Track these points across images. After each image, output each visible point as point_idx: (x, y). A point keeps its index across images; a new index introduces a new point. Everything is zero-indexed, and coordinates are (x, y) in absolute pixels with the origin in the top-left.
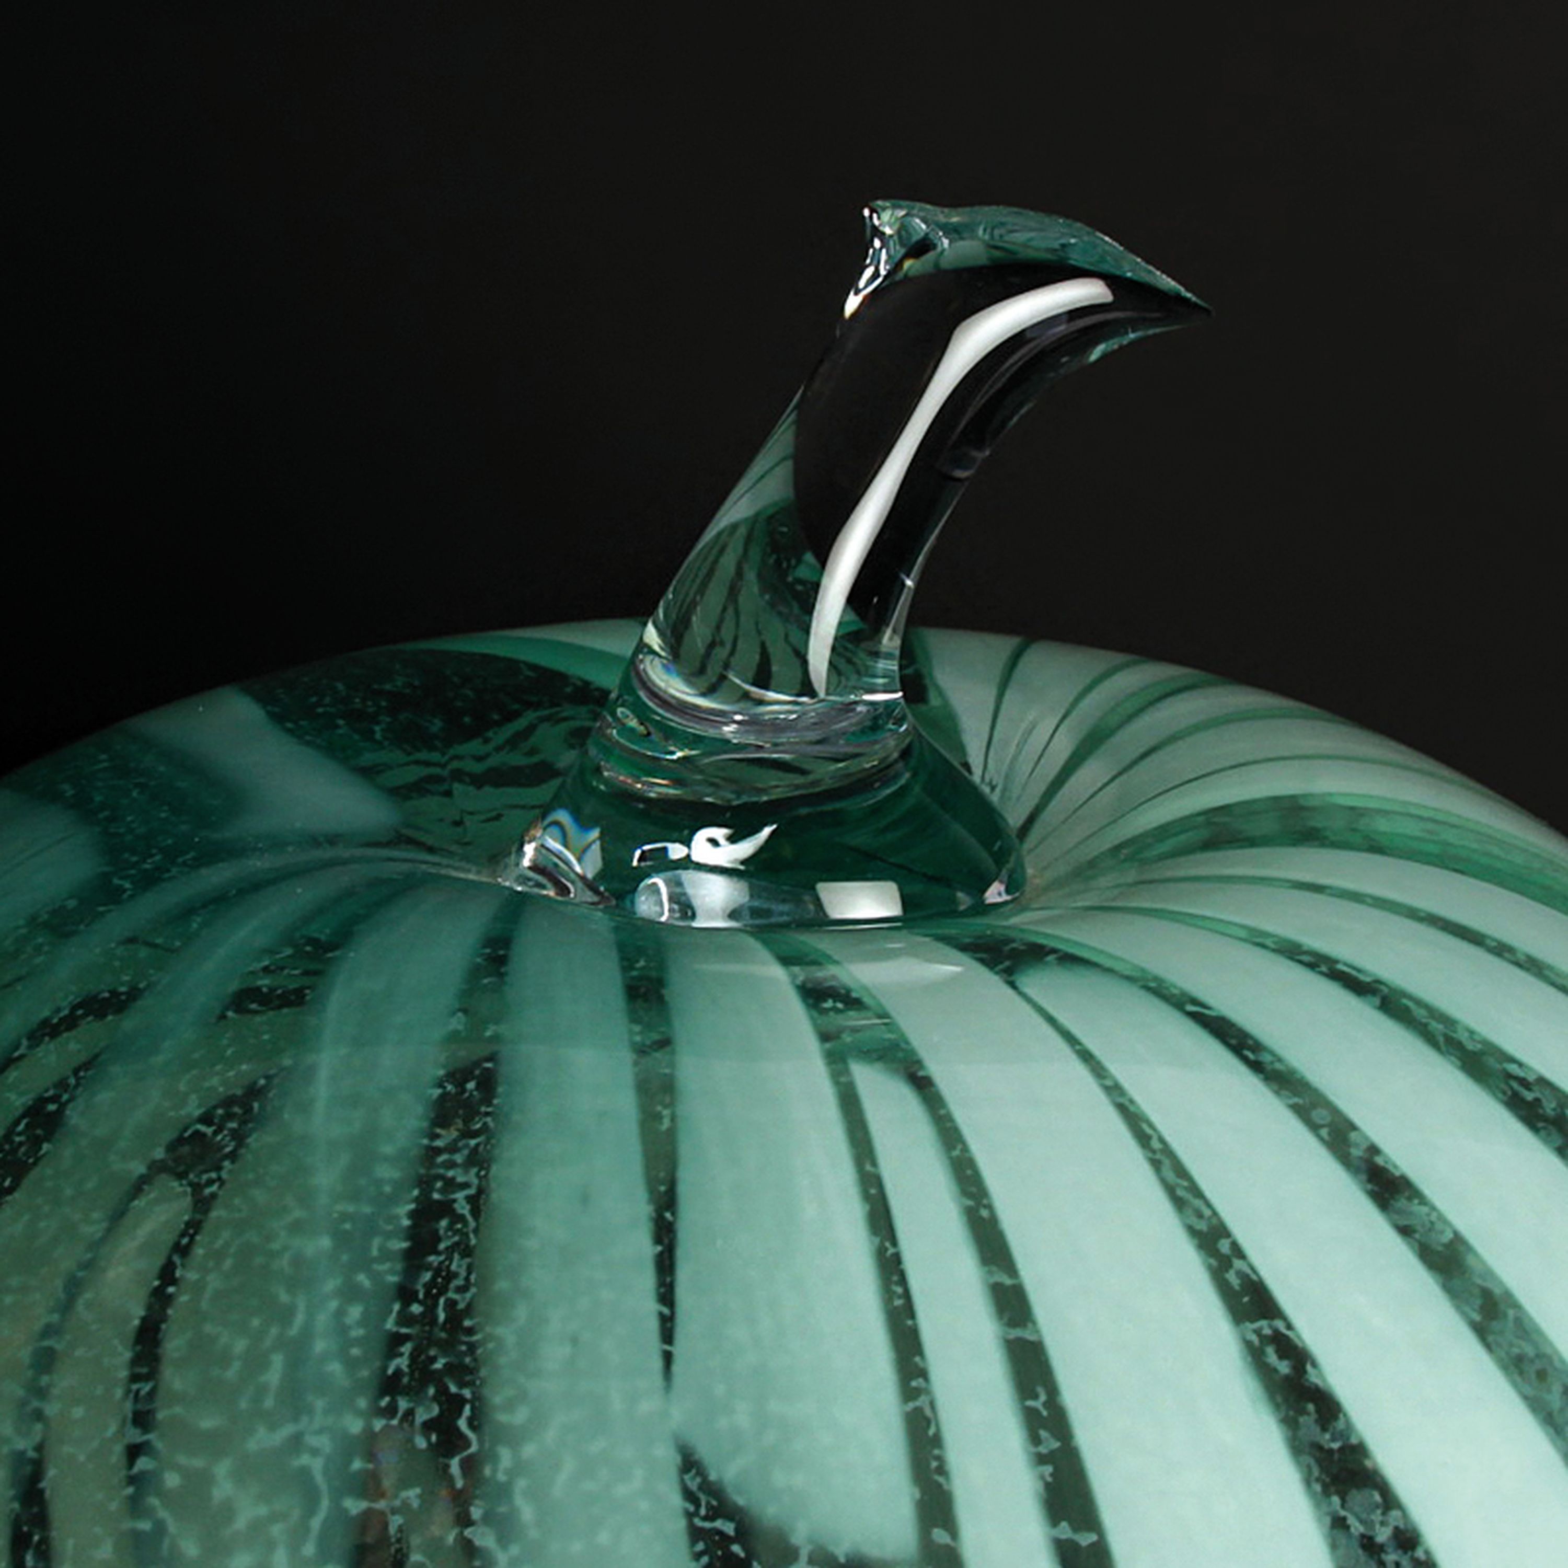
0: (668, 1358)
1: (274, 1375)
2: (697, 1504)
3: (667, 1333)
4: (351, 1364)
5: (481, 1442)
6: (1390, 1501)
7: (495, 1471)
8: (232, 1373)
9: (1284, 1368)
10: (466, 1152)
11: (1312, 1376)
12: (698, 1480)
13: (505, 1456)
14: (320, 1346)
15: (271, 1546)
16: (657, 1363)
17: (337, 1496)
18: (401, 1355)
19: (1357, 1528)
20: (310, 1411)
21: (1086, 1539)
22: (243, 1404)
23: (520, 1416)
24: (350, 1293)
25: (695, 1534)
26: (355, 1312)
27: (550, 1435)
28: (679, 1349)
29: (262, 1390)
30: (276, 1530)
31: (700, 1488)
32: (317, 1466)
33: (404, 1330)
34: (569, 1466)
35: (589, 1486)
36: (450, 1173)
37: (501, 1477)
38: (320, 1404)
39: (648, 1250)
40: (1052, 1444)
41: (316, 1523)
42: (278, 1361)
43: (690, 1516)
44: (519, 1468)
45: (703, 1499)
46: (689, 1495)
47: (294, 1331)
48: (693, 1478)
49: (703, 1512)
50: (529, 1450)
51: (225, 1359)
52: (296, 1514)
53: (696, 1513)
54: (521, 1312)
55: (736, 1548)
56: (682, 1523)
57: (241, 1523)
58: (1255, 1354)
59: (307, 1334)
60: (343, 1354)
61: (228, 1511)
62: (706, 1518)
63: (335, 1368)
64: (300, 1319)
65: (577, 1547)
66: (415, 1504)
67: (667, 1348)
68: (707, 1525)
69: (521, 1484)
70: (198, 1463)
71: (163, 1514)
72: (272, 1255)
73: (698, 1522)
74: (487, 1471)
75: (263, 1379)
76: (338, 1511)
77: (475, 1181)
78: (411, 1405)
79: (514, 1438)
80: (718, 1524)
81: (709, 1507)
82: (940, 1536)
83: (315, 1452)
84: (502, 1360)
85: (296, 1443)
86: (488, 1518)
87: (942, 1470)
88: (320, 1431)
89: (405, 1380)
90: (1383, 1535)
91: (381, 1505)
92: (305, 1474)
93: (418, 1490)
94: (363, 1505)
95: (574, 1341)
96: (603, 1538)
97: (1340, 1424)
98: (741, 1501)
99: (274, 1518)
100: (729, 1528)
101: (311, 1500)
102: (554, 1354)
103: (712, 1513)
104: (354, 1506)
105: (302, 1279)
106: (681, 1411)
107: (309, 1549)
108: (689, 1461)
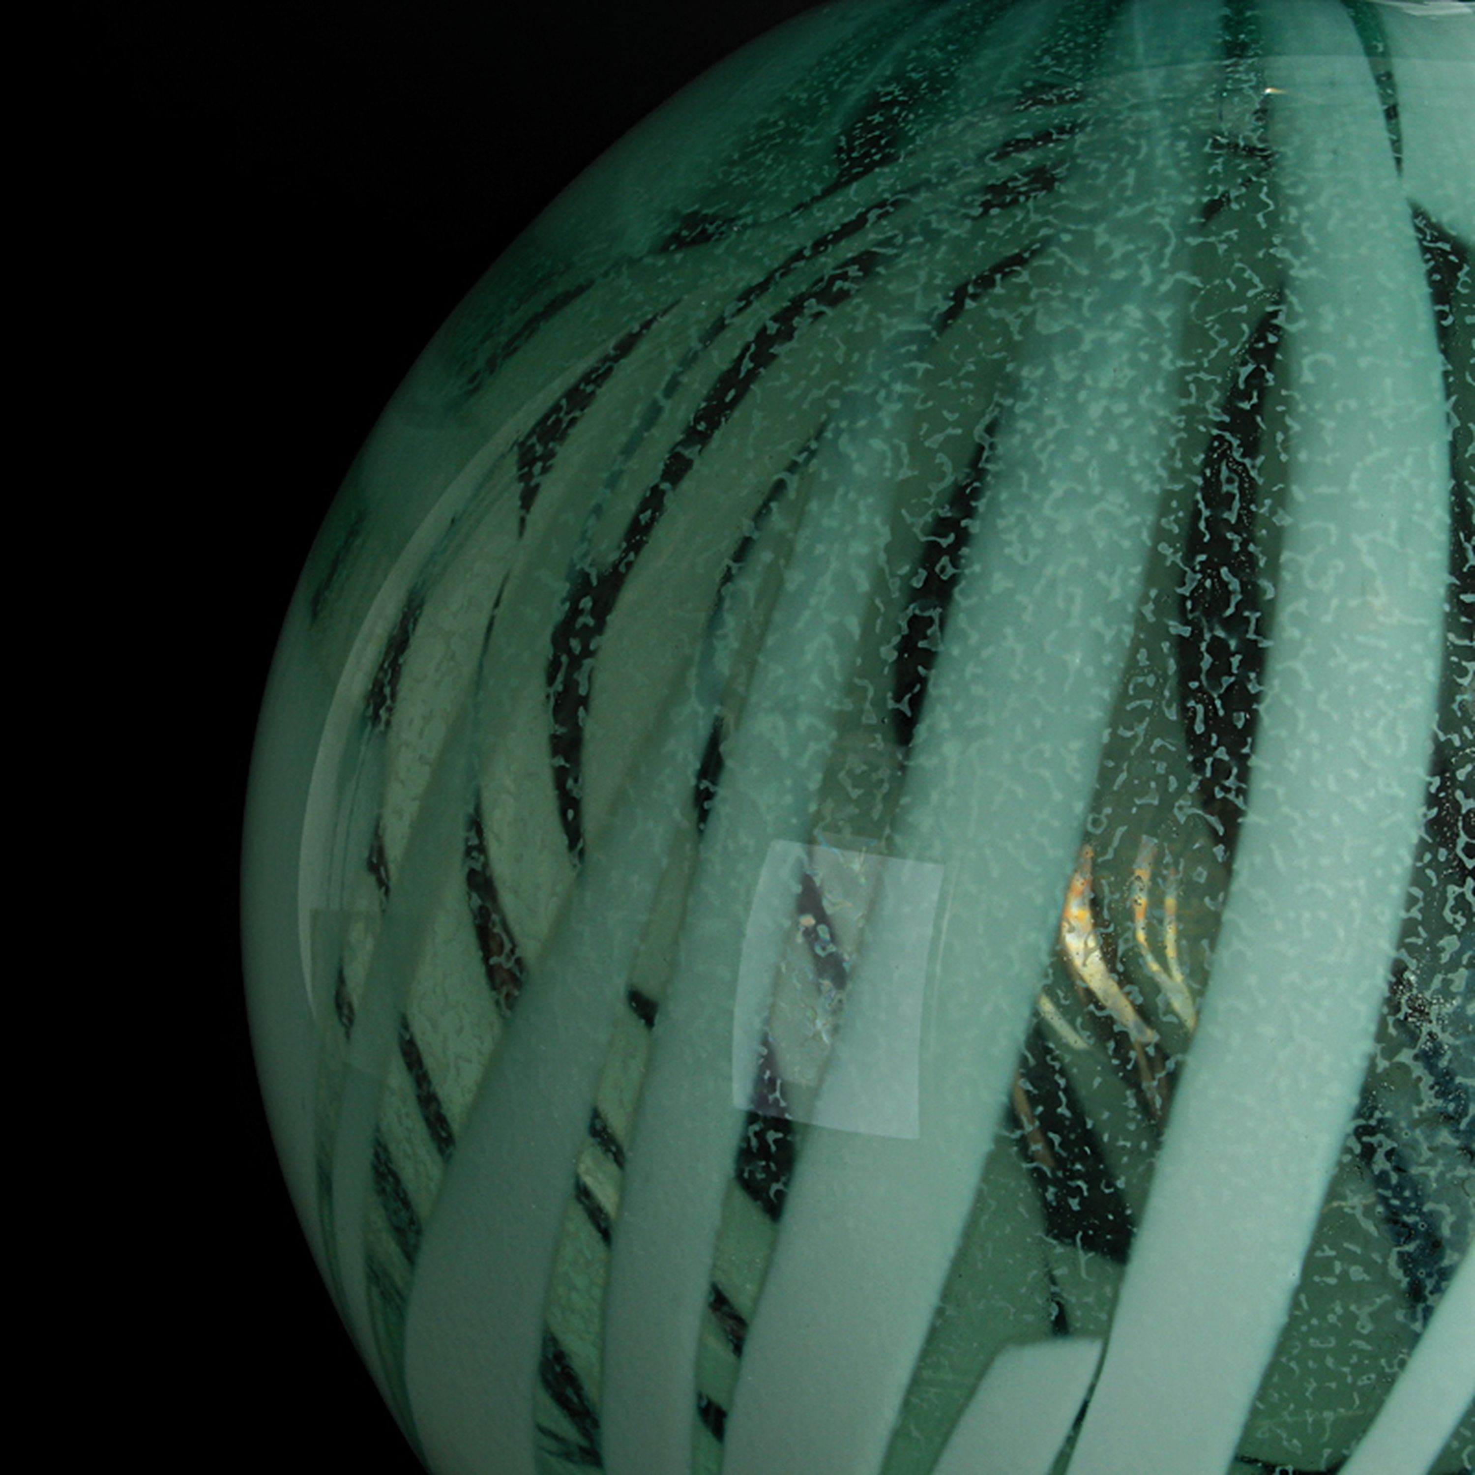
0: (1399, 161)
1: (1130, 178)
2: (1425, 234)
3: (1397, 148)
4: (1183, 171)
5: (1276, 204)
7: (1287, 218)
8: (1101, 180)
10: (1245, 66)
12: (1424, 222)
13: (1294, 212)
14: (1160, 162)
15: (1139, 265)
16: (1392, 163)
17: (1181, 237)
18: (1217, 164)
20: (1158, 195)
22: (1111, 195)
23: (1301, 191)
24: (1177, 136)
25: (1425, 250)
26: (1182, 145)
27: (1323, 200)
28: (1406, 155)
29: (1123, 188)
30: (1141, 256)
31: (1425, 225)
32: (1166, 223)
33: (1217, 152)
34: (1337, 214)
35: (1351, 225)
36: (1237, 76)
37: (1292, 221)
38: (1164, 191)
41: (1169, 251)
42: (1132, 172)
43: (1420, 241)
44: (1303, 217)
45: (1428, 232)
46: (1418, 230)
47: (1141, 157)
48: (1420, 222)
49: (1428, 238)
50: (1309, 207)
51: (1096, 173)
52: (1154, 247)
53: (1424, 239)
54: (1297, 140)
55: (1452, 258)
56: (1415, 244)
57: (1117, 254)
59: (1150, 157)
60: (1177, 165)
61: (1107, 249)
62: (1431, 241)
63: (1173, 173)
64: (1144, 150)
65: (1346, 256)
66: (1235, 238)
67: (1398, 155)
68: (1432, 245)
69: (1305, 225)
70: (1084, 227)
71: (1061, 255)
72: (1120, 122)
73: (1425, 243)
74: (1282, 219)
75: (1123, 182)
77: (1255, 79)
78: (1227, 188)
79: (1298, 202)
80: (1440, 245)
81: (1432, 235)
83: (1163, 215)
84: (1285, 163)
85: (1149, 212)
86: (1284, 243)
88: (1166, 205)
89: (1221, 176)
91: (1212, 239)
92: (1158, 227)
93: (1236, 231)
94: (1200, 240)
95: (1335, 152)
96: (1364, 251)
98: (1453, 233)
99: (1140, 250)
100: (1447, 247)
101: (1164, 240)
102: (1322, 159)
103: (1435, 240)
104: (1193, 241)
105: (1142, 132)
106: (1409, 187)
107: (1165, 265)
108: (1418, 213)
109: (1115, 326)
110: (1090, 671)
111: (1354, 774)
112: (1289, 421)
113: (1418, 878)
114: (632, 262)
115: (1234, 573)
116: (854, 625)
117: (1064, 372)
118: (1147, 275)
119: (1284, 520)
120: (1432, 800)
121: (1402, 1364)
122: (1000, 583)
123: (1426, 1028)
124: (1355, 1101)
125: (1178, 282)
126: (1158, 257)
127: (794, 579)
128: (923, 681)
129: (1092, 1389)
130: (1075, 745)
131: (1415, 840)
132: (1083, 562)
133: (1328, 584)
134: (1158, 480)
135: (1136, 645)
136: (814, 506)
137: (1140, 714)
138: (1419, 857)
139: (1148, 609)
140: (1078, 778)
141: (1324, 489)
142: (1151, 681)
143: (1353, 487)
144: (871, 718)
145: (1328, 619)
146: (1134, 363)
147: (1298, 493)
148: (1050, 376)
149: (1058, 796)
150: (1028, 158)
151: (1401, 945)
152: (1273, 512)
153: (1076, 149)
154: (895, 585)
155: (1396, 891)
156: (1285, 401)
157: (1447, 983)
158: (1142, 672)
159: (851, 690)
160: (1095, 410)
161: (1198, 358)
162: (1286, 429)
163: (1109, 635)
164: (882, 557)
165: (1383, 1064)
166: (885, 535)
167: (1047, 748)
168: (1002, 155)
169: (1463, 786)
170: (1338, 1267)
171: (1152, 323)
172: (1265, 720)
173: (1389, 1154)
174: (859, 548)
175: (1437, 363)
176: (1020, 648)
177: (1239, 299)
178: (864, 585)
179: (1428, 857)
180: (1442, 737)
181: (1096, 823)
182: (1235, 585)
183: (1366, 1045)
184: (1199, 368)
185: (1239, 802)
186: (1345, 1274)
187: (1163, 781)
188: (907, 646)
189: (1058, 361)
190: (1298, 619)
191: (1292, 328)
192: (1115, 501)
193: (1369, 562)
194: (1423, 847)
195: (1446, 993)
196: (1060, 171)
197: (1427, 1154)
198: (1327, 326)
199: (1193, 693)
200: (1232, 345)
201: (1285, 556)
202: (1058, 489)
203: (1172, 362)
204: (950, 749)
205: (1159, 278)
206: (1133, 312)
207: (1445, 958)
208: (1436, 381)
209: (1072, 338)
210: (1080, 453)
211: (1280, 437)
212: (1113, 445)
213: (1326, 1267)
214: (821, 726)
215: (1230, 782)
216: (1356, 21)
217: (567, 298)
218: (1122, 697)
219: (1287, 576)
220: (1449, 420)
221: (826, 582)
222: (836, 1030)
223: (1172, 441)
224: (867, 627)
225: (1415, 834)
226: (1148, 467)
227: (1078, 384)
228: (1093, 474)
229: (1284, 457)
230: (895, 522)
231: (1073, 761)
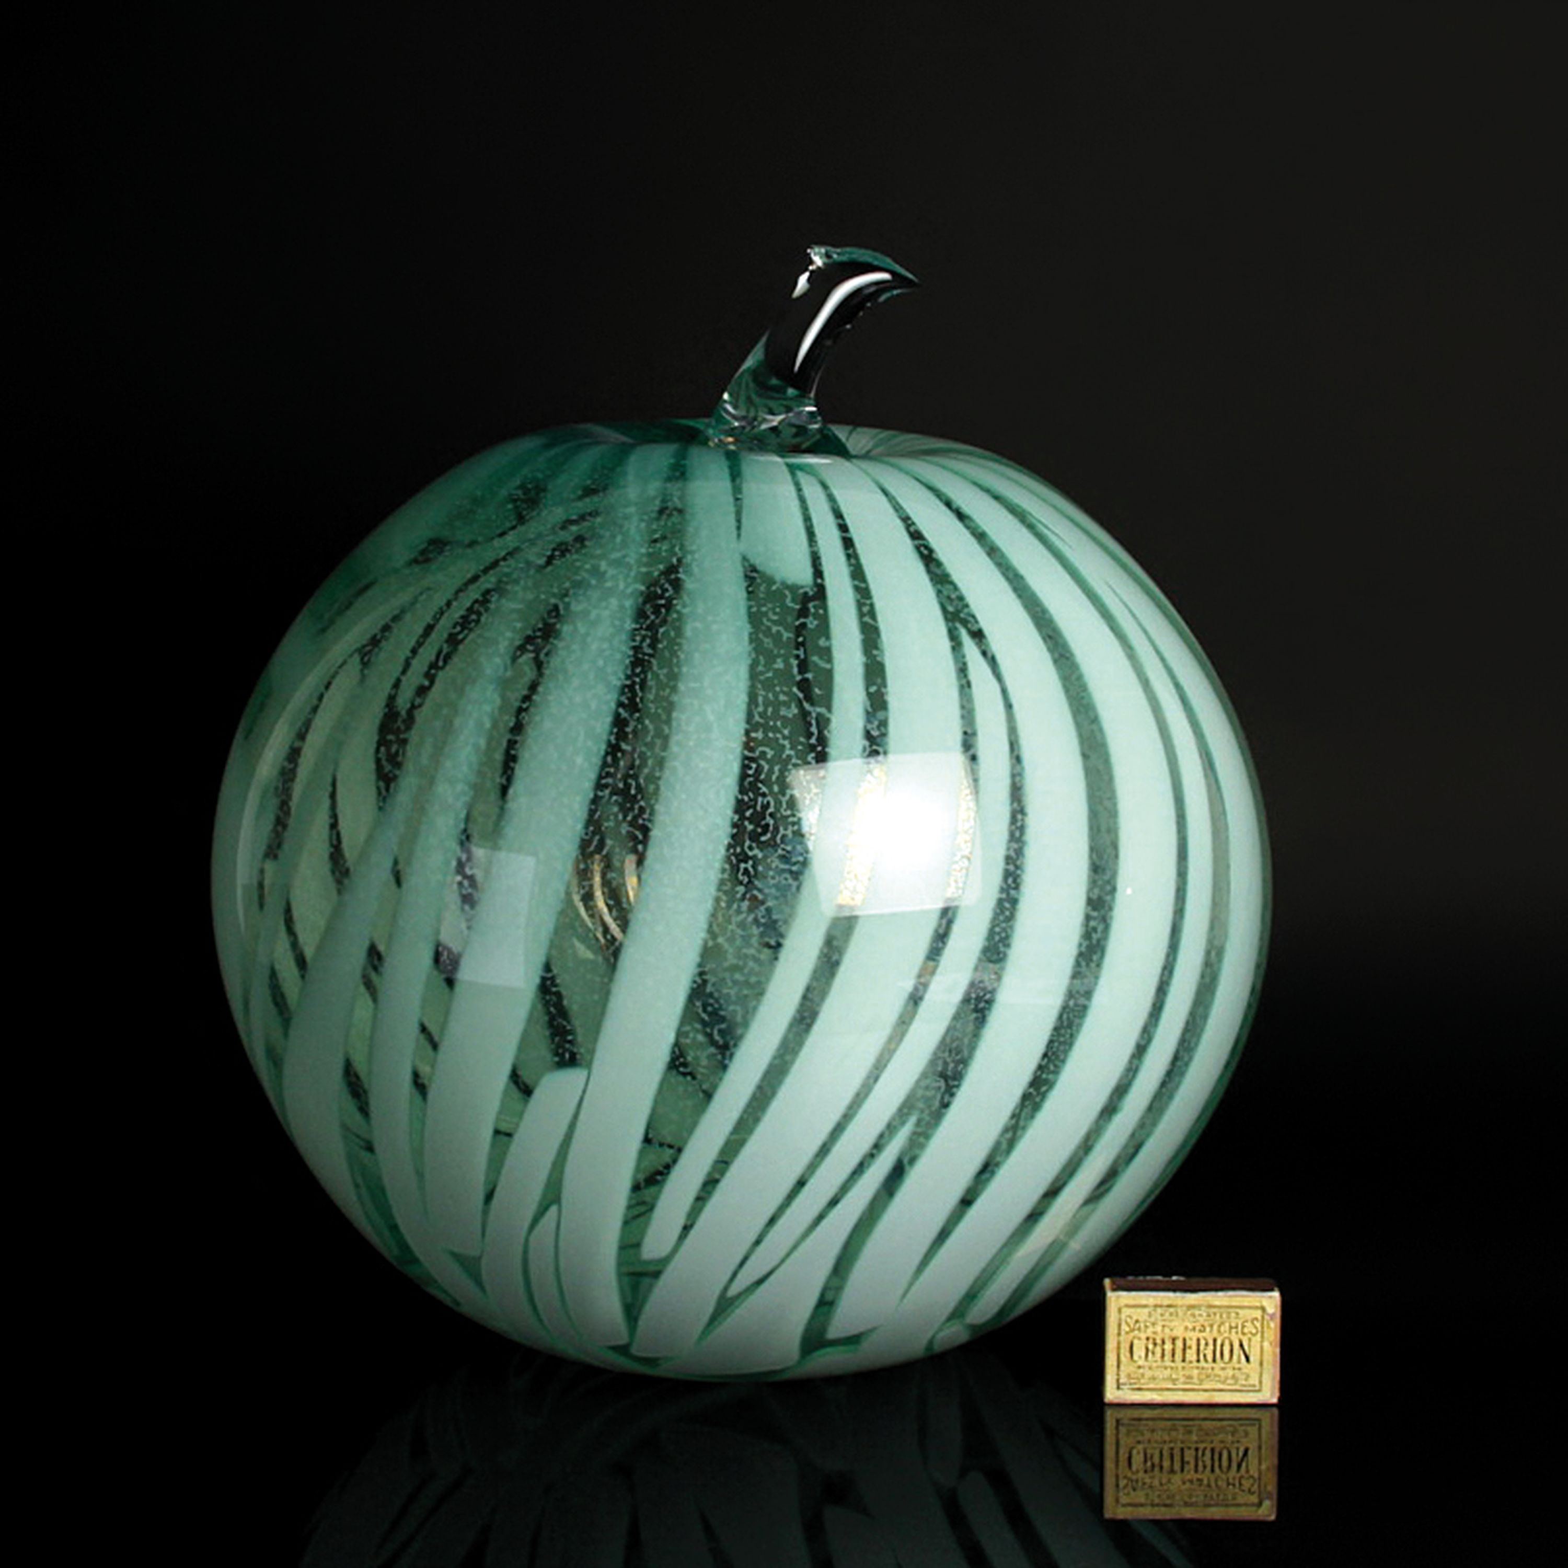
0: (739, 535)
1: (619, 539)
2: (747, 569)
3: (739, 528)
4: (642, 536)
6: (956, 588)
8: (605, 540)
9: (926, 552)
10: (677, 486)
11: (934, 556)
13: (689, 557)
14: (632, 532)
15: (619, 580)
16: (736, 536)
17: (639, 567)
18: (657, 534)
19: (945, 593)
20: (630, 548)
21: (863, 585)
22: (609, 547)
23: (694, 548)
24: (641, 520)
25: (746, 576)
26: (643, 525)
27: (703, 552)
28: (742, 533)
29: (615, 544)
30: (620, 576)
31: (748, 565)
32: (632, 561)
33: (658, 528)
34: (709, 559)
35: (714, 564)
38: (633, 546)
39: (732, 509)
40: (853, 561)
41: (632, 574)
42: (620, 536)
43: (744, 572)
44: (694, 560)
45: (749, 568)
46: (744, 567)
47: (624, 529)
48: (746, 563)
49: (748, 571)
50: (697, 556)
51: (604, 536)
52: (626, 572)
53: (746, 571)
55: (758, 580)
56: (742, 574)
57: (609, 575)
58: (918, 548)
59: (628, 530)
60: (639, 534)
61: (605, 572)
62: (749, 573)
63: (637, 537)
64: (626, 526)
65: (711, 578)
67: (739, 532)
69: (694, 564)
70: (596, 562)
71: (585, 575)
72: (617, 512)
73: (746, 573)
75: (615, 541)
76: (639, 573)
77: (680, 494)
78: (660, 545)
79: (692, 552)
80: (753, 574)
81: (750, 570)
82: (819, 581)
83: (632, 558)
84: (688, 535)
85: (624, 557)
86: (684, 572)
87: (820, 564)
88: (633, 552)
89: (659, 540)
90: (953, 596)
92: (628, 563)
94: (646, 570)
95: (710, 530)
96: (719, 576)
97: (942, 568)
98: (760, 569)
99: (620, 573)
100: (756, 575)
101: (630, 569)
102: (704, 533)
103: (752, 571)
104: (644, 570)
105: (627, 517)
106: (743, 547)
107: (630, 580)
108: (745, 559)
109: (606, 608)
110: (586, 765)
111: (701, 813)
112: (679, 653)
113: (728, 859)
114: (396, 571)
115: (651, 722)
116: (482, 742)
117: (582, 629)
118: (622, 586)
119: (675, 698)
120: (734, 825)
121: (721, 1079)
122: (547, 725)
123: (730, 927)
124: (698, 959)
125: (636, 590)
126: (628, 576)
127: (457, 722)
128: (513, 769)
129: (584, 1092)
130: (578, 798)
131: (726, 842)
132: (584, 716)
133: (691, 728)
134: (620, 679)
135: (607, 754)
136: (468, 688)
137: (606, 786)
138: (728, 850)
139: (613, 738)
140: (579, 814)
141: (692, 685)
142: (612, 770)
143: (706, 684)
144: (489, 784)
145: (691, 743)
146: (613, 625)
147: (682, 687)
148: (575, 630)
149: (570, 822)
150: (574, 528)
151: (719, 890)
152: (670, 694)
153: (596, 525)
154: (501, 725)
155: (717, 865)
156: (679, 644)
157: (739, 907)
158: (609, 766)
159: (480, 773)
160: (594, 647)
161: (642, 624)
162: (678, 657)
163: (595, 749)
164: (496, 711)
165: (710, 943)
166: (498, 701)
167: (565, 800)
168: (563, 528)
169: (748, 819)
170: (691, 1035)
171: (622, 607)
172: (662, 788)
173: (714, 985)
174: (487, 708)
175: (747, 629)
176: (556, 755)
177: (661, 597)
178: (488, 725)
179: (732, 851)
180: (740, 797)
181: (587, 834)
182: (651, 727)
183: (703, 935)
184: (641, 628)
185: (650, 825)
186: (694, 1038)
187: (616, 816)
188: (507, 752)
189: (579, 625)
190: (679, 743)
191: (685, 611)
192: (601, 689)
193: (711, 717)
194: (730, 846)
195: (739, 912)
196: (587, 536)
197: (730, 984)
198: (700, 611)
199: (631, 776)
200: (657, 617)
201: (674, 715)
202: (576, 682)
203: (630, 625)
204: (523, 800)
205: (626, 587)
206: (614, 602)
207: (739, 896)
208: (746, 638)
209: (586, 613)
210: (586, 666)
211: (675, 661)
212: (601, 663)
213: (686, 1035)
214: (466, 788)
215: (646, 816)
216: (731, 468)
217: (367, 587)
218: (600, 777)
219: (674, 724)
220: (750, 655)
221: (471, 723)
222: (469, 928)
223: (627, 661)
224: (489, 743)
225: (726, 841)
226: (615, 673)
227: (587, 634)
228: (592, 676)
229: (676, 670)
230: (503, 697)
231: (576, 806)
